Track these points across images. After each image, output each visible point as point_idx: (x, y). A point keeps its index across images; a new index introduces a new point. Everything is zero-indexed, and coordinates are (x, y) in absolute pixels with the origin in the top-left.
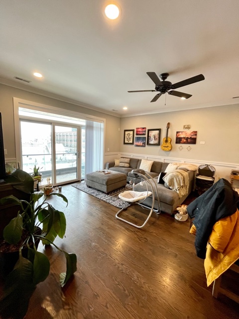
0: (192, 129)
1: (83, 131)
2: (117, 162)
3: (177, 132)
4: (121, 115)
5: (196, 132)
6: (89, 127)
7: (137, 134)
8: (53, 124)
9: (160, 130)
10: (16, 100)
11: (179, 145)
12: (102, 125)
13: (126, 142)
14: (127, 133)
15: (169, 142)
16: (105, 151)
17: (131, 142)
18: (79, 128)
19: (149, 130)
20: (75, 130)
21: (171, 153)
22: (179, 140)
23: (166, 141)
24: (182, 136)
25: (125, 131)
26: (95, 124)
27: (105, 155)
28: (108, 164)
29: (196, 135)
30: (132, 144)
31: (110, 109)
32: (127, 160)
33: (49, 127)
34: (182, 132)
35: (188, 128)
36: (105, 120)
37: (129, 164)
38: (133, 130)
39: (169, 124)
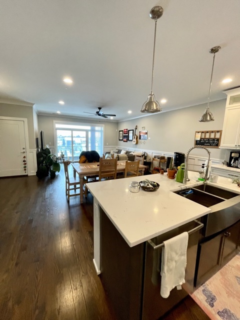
1: (90, 133)
3: (140, 132)
6: (93, 131)
7: (124, 134)
8: (72, 130)
9: (133, 130)
11: (140, 140)
12: (102, 128)
16: (105, 144)
18: (87, 131)
19: (129, 131)
20: (85, 132)
23: (135, 138)
25: (120, 131)
26: (97, 128)
30: (122, 140)
36: (104, 125)
38: (122, 131)
39: (137, 126)
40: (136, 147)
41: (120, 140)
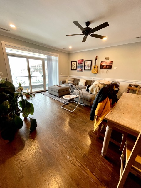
0: (110, 60)
1: (46, 62)
2: (67, 81)
3: (101, 62)
4: (69, 52)
5: (112, 61)
6: (49, 60)
7: (78, 64)
8: (28, 58)
9: (91, 61)
10: (3, 43)
11: (102, 70)
12: (57, 58)
13: (72, 69)
14: (73, 63)
15: (96, 68)
16: (60, 74)
17: (75, 69)
18: (43, 60)
19: (85, 61)
20: (41, 62)
21: (97, 75)
22: (102, 67)
23: (95, 68)
24: (104, 64)
25: (72, 62)
26: (53, 58)
27: (60, 77)
28: (61, 82)
29: (112, 63)
30: (76, 70)
31: (62, 48)
32: (72, 80)
33: (25, 60)
34: (104, 62)
35: (108, 59)
36: (59, 55)
37: (74, 82)
38: (76, 61)
39: (97, 57)
40: (95, 76)
41: (71, 70)
